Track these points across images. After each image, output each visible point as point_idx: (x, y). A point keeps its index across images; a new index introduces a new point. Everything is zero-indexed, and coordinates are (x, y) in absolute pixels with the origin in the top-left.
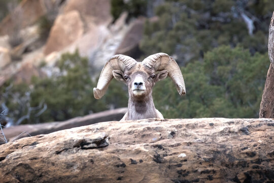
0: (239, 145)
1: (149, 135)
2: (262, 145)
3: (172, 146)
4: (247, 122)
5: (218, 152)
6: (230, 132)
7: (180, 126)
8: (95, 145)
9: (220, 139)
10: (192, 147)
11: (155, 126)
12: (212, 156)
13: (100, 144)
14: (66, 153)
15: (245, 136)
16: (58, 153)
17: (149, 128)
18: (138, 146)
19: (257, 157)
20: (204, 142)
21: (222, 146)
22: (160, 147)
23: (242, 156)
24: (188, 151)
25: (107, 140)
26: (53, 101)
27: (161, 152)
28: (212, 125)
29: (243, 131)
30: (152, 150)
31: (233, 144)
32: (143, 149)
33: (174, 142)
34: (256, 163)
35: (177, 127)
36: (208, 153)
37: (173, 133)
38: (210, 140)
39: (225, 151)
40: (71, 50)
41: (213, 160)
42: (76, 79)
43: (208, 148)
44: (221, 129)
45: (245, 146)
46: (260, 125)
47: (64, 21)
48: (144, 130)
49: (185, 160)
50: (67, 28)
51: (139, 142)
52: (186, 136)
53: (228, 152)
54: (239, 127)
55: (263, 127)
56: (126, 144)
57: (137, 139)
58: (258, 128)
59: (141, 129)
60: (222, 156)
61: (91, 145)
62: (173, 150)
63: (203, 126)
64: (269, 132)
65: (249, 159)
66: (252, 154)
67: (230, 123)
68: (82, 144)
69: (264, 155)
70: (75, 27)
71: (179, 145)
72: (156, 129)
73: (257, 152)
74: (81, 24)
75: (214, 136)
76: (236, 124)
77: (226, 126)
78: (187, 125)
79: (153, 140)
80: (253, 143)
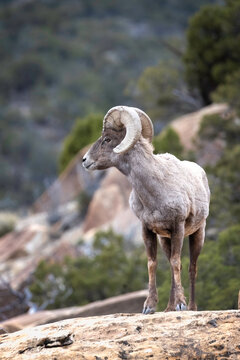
0: (206, 338)
1: (114, 331)
2: (230, 337)
3: (138, 342)
4: (214, 314)
5: (186, 346)
6: (197, 325)
7: (147, 321)
8: (59, 343)
9: (188, 333)
10: (158, 342)
11: (120, 322)
12: (179, 351)
13: (64, 342)
14: (29, 353)
15: (213, 329)
16: (21, 352)
17: (114, 324)
18: (103, 343)
19: (225, 350)
20: (171, 337)
21: (190, 340)
22: (125, 343)
23: (210, 350)
24: (154, 346)
25: (71, 338)
26: (87, 281)
27: (126, 348)
28: (179, 318)
29: (212, 323)
30: (117, 346)
31: (201, 338)
32: (107, 346)
33: (140, 337)
34: (225, 355)
35: (143, 322)
36: (174, 348)
37: (139, 328)
38: (177, 334)
39: (192, 345)
40: (105, 228)
41: (180, 354)
42: (110, 258)
43: (174, 343)
44: (188, 322)
45: (213, 339)
46: (228, 317)
47: (104, 196)
48: (109, 326)
49: (152, 356)
50: (107, 203)
51: (104, 338)
52: (153, 330)
53: (195, 346)
54: (207, 319)
55: (231, 319)
56: (91, 340)
57: (102, 336)
58: (226, 320)
59: (106, 325)
60: (190, 350)
61: (55, 344)
62: (139, 346)
63: (170, 320)
64: (238, 324)
65: (217, 352)
66: (221, 347)
67: (197, 316)
68: (46, 343)
69: (232, 347)
70: (115, 202)
71: (144, 340)
72: (121, 325)
73: (225, 345)
74: (121, 199)
75: (181, 331)
76: (205, 316)
77: (194, 319)
78: (154, 320)
79: (119, 335)
80: (221, 336)
